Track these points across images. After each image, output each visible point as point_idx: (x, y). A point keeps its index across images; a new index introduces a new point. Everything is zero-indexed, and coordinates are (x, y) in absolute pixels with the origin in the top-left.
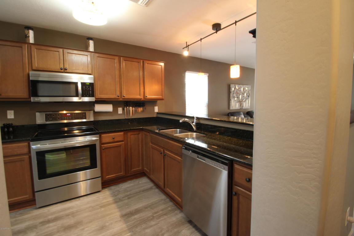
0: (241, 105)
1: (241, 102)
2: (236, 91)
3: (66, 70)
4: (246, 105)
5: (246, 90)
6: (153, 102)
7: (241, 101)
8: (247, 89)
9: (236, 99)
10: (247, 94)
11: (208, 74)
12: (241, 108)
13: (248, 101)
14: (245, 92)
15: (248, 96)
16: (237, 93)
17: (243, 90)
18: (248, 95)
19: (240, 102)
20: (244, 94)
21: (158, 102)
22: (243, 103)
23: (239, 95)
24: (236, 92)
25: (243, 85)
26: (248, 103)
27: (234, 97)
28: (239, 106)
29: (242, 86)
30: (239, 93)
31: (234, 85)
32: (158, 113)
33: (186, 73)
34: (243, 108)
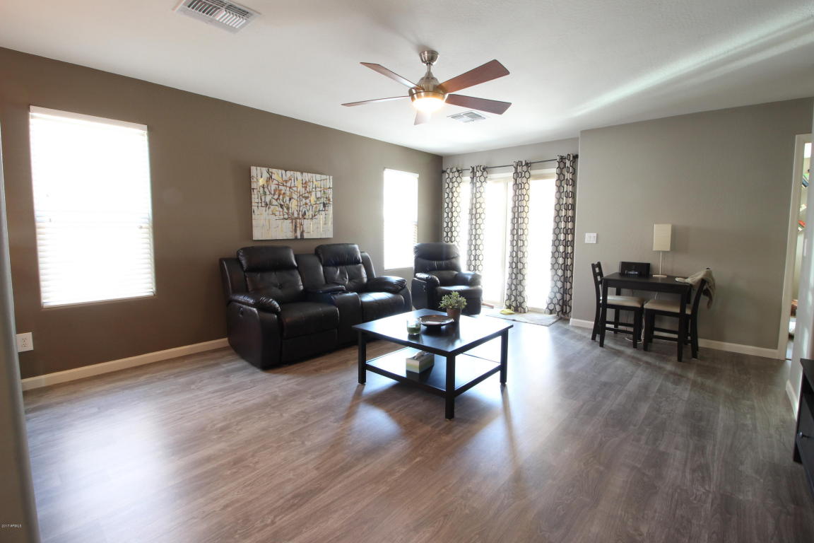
0: (296, 226)
1: (296, 219)
2: (273, 187)
4: (317, 228)
5: (316, 187)
7: (296, 215)
8: (317, 183)
12: (299, 237)
13: (326, 218)
14: (310, 192)
15: (325, 205)
16: (278, 193)
17: (305, 187)
18: (323, 200)
19: (294, 219)
20: (307, 198)
22: (306, 222)
23: (288, 198)
24: (275, 191)
25: (302, 173)
26: (325, 223)
27: (267, 205)
28: (290, 230)
29: (298, 174)
30: (288, 193)
31: (264, 170)
33: (32, 114)
34: (306, 236)
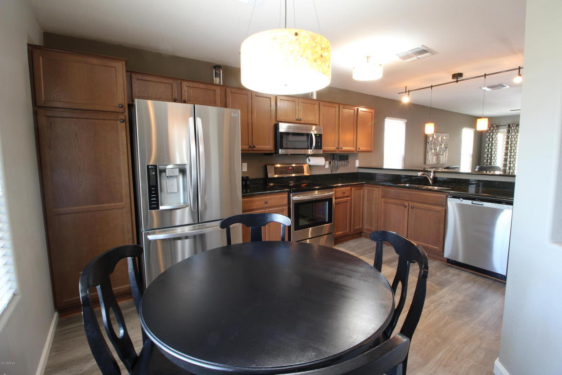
0: (438, 159)
2: (433, 141)
3: (300, 120)
4: (443, 159)
5: (444, 140)
6: (354, 154)
7: (438, 153)
8: (445, 138)
9: (433, 151)
10: (444, 145)
11: (406, 121)
12: (438, 162)
13: (446, 154)
14: (442, 142)
15: (446, 148)
16: (435, 143)
17: (441, 140)
18: (446, 146)
19: (437, 155)
20: (441, 145)
21: (360, 154)
22: (440, 156)
23: (437, 146)
26: (445, 157)
27: (432, 149)
28: (436, 159)
29: (440, 134)
30: (437, 143)
32: (359, 168)
33: (386, 120)
34: (440, 163)
